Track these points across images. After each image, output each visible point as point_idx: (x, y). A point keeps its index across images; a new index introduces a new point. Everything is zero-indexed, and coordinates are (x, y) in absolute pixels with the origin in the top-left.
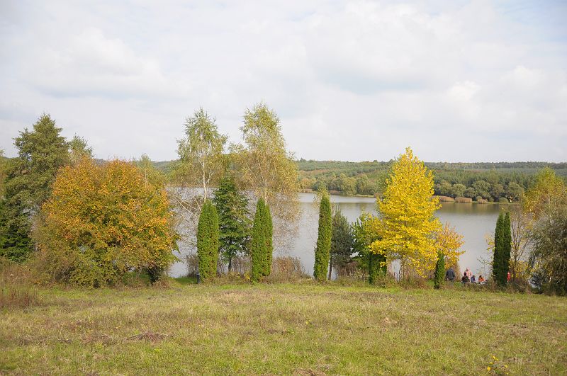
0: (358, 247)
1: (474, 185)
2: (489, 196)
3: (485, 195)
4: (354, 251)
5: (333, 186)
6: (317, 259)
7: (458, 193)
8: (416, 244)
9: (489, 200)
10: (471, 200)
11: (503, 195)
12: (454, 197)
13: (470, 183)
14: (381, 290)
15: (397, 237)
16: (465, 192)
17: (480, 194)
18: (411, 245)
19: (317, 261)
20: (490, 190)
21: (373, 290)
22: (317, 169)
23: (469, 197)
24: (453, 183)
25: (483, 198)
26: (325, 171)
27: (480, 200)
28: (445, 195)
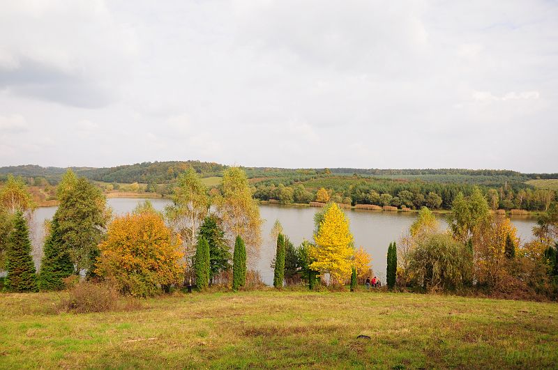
0: (302, 263)
1: (399, 194)
2: (412, 204)
3: (408, 204)
4: (298, 266)
5: (273, 195)
6: (275, 274)
7: (385, 202)
8: (338, 264)
9: (411, 208)
10: (396, 208)
11: (424, 204)
12: (382, 205)
13: (396, 193)
14: (318, 294)
15: (327, 259)
16: (392, 201)
17: (404, 203)
18: (335, 266)
19: (275, 276)
20: (413, 199)
21: (313, 294)
22: (256, 177)
23: (395, 206)
24: (381, 193)
25: (407, 207)
26: (263, 179)
27: (404, 208)
28: (374, 204)
